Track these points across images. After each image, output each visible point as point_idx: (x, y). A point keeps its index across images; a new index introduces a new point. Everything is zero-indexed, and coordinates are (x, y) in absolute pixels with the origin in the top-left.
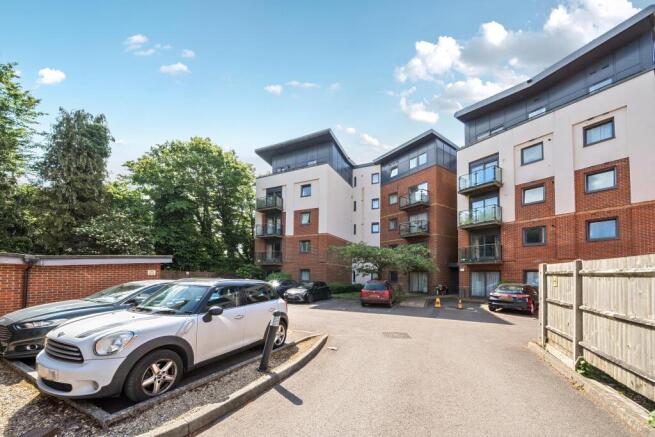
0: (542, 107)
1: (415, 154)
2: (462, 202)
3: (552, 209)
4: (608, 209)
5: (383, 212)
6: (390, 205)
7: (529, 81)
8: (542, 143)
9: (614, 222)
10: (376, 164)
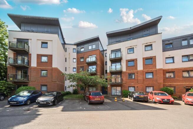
0: (131, 38)
1: (91, 44)
2: (109, 63)
3: (136, 68)
4: (151, 70)
5: (78, 64)
6: (80, 62)
7: (131, 28)
8: (133, 48)
9: (152, 73)
10: (75, 45)
